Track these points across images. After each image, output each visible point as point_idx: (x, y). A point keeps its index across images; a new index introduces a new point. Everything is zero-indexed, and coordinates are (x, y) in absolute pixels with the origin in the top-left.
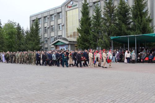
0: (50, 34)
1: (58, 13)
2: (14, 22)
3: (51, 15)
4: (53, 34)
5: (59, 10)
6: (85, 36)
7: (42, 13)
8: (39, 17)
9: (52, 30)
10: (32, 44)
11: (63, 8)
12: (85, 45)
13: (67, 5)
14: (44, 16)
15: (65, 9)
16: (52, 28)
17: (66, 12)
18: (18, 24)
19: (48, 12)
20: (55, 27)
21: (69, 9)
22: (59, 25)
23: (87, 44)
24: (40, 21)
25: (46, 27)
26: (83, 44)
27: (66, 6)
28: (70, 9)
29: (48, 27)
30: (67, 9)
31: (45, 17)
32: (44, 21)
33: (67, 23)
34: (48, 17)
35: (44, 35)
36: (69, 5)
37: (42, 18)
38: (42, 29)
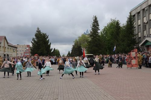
0: (149, 31)
3: (150, 6)
7: (141, 5)
8: (138, 11)
14: (143, 8)
19: (147, 2)
24: (140, 15)
29: (146, 22)
31: (144, 10)
32: (143, 15)
34: (146, 9)
35: (143, 33)
37: (141, 12)
38: (141, 25)
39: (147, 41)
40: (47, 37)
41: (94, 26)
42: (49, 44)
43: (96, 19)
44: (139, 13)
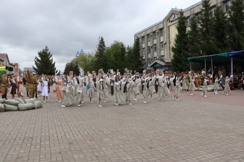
0: (153, 55)
1: (161, 29)
2: (120, 42)
3: (154, 32)
4: (155, 54)
5: (161, 26)
6: (179, 55)
7: (145, 31)
8: (143, 35)
9: (155, 50)
10: (132, 66)
11: (165, 23)
12: (178, 66)
13: (169, 19)
14: (147, 33)
15: (167, 24)
16: (155, 47)
17: (169, 27)
18: (123, 45)
19: (151, 29)
20: (158, 46)
21: (171, 24)
22: (162, 42)
23: (180, 66)
24: (144, 39)
25: (149, 47)
26: (177, 66)
27: (167, 20)
28: (173, 23)
29: (151, 46)
30: (169, 24)
31: (148, 35)
32: (147, 39)
33: (169, 40)
34: (151, 34)
35: (148, 56)
36: (171, 19)
37: (146, 37)
38: (146, 49)
39: (156, 63)
40: (51, 56)
41: (100, 46)
42: (53, 63)
43: (102, 39)
44: (143, 37)
